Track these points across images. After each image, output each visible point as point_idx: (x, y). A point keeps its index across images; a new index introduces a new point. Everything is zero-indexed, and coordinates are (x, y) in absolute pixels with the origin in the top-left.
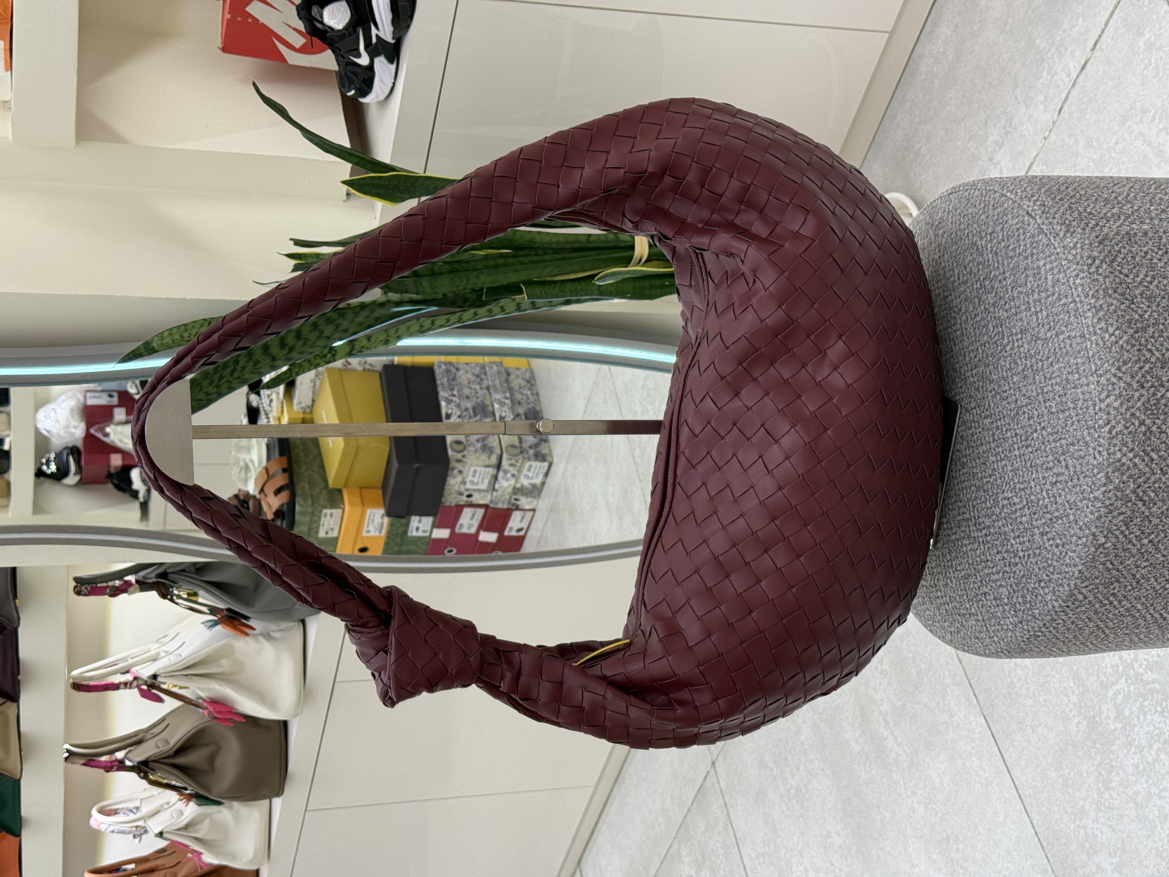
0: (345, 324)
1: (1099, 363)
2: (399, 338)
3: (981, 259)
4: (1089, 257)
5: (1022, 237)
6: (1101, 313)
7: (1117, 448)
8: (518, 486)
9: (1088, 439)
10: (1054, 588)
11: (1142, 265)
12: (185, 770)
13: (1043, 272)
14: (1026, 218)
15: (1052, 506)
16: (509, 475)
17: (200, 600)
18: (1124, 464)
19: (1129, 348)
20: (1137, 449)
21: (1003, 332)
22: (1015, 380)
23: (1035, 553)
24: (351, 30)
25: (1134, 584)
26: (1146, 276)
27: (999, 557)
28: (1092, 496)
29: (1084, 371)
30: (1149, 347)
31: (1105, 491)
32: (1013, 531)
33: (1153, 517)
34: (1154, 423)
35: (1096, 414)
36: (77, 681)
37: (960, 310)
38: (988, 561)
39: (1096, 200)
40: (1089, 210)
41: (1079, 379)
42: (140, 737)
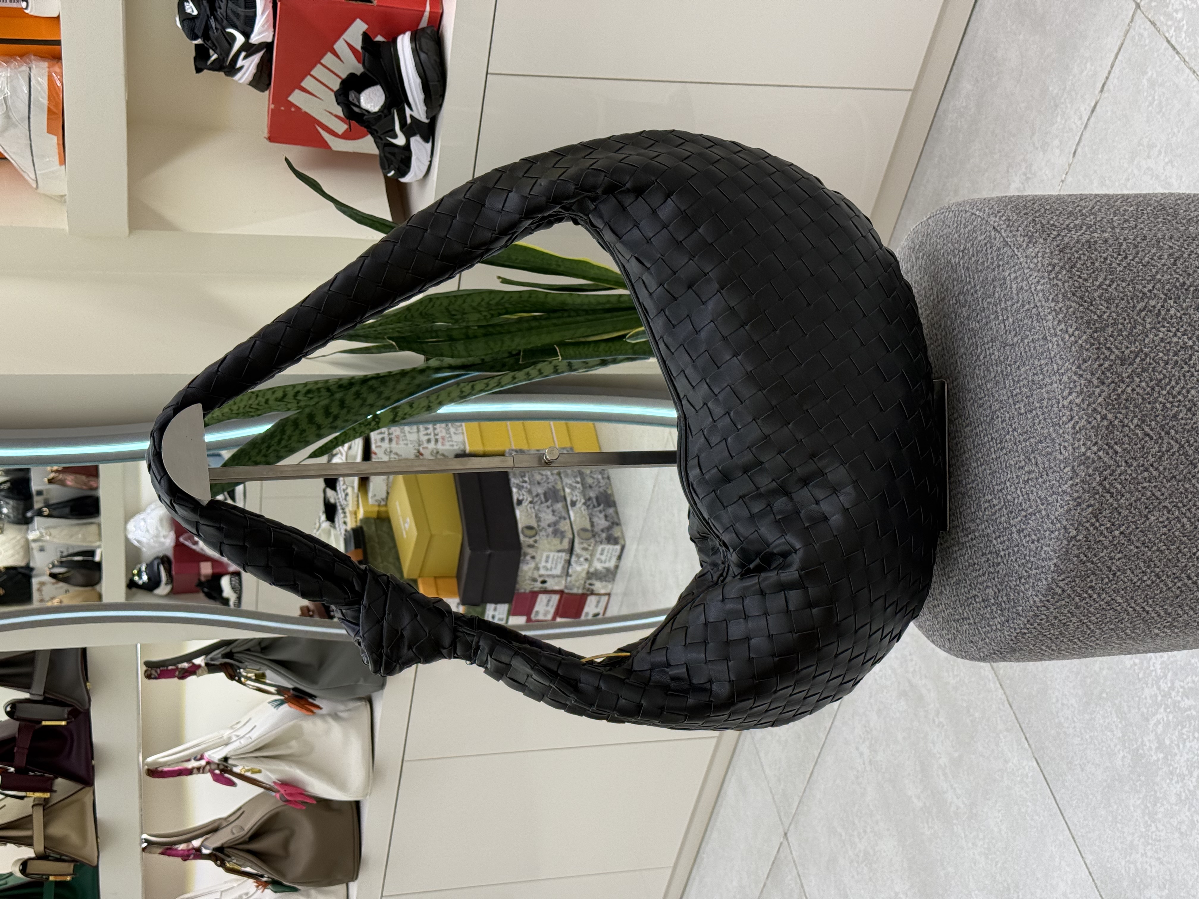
0: (387, 392)
1: (1060, 362)
2: (441, 404)
3: (955, 276)
4: (1049, 264)
5: (989, 251)
6: (1061, 316)
7: (1081, 443)
8: (592, 570)
9: (1054, 435)
10: (1033, 583)
11: (1101, 270)
12: (261, 857)
13: (1008, 282)
14: (993, 233)
15: (1026, 503)
16: (582, 559)
17: (268, 681)
18: (1089, 458)
19: (1088, 346)
20: (1100, 442)
21: (976, 342)
22: (989, 386)
23: (1014, 551)
24: (386, 111)
25: (1111, 576)
26: (1105, 279)
27: (984, 559)
28: (1060, 490)
29: (1048, 371)
30: (1108, 345)
31: (1072, 485)
32: (994, 532)
33: (1122, 508)
34: (1116, 417)
35: (1060, 411)
36: (152, 768)
37: (940, 326)
38: (975, 564)
39: (1061, 213)
40: (1052, 222)
41: (1043, 379)
42: (216, 825)
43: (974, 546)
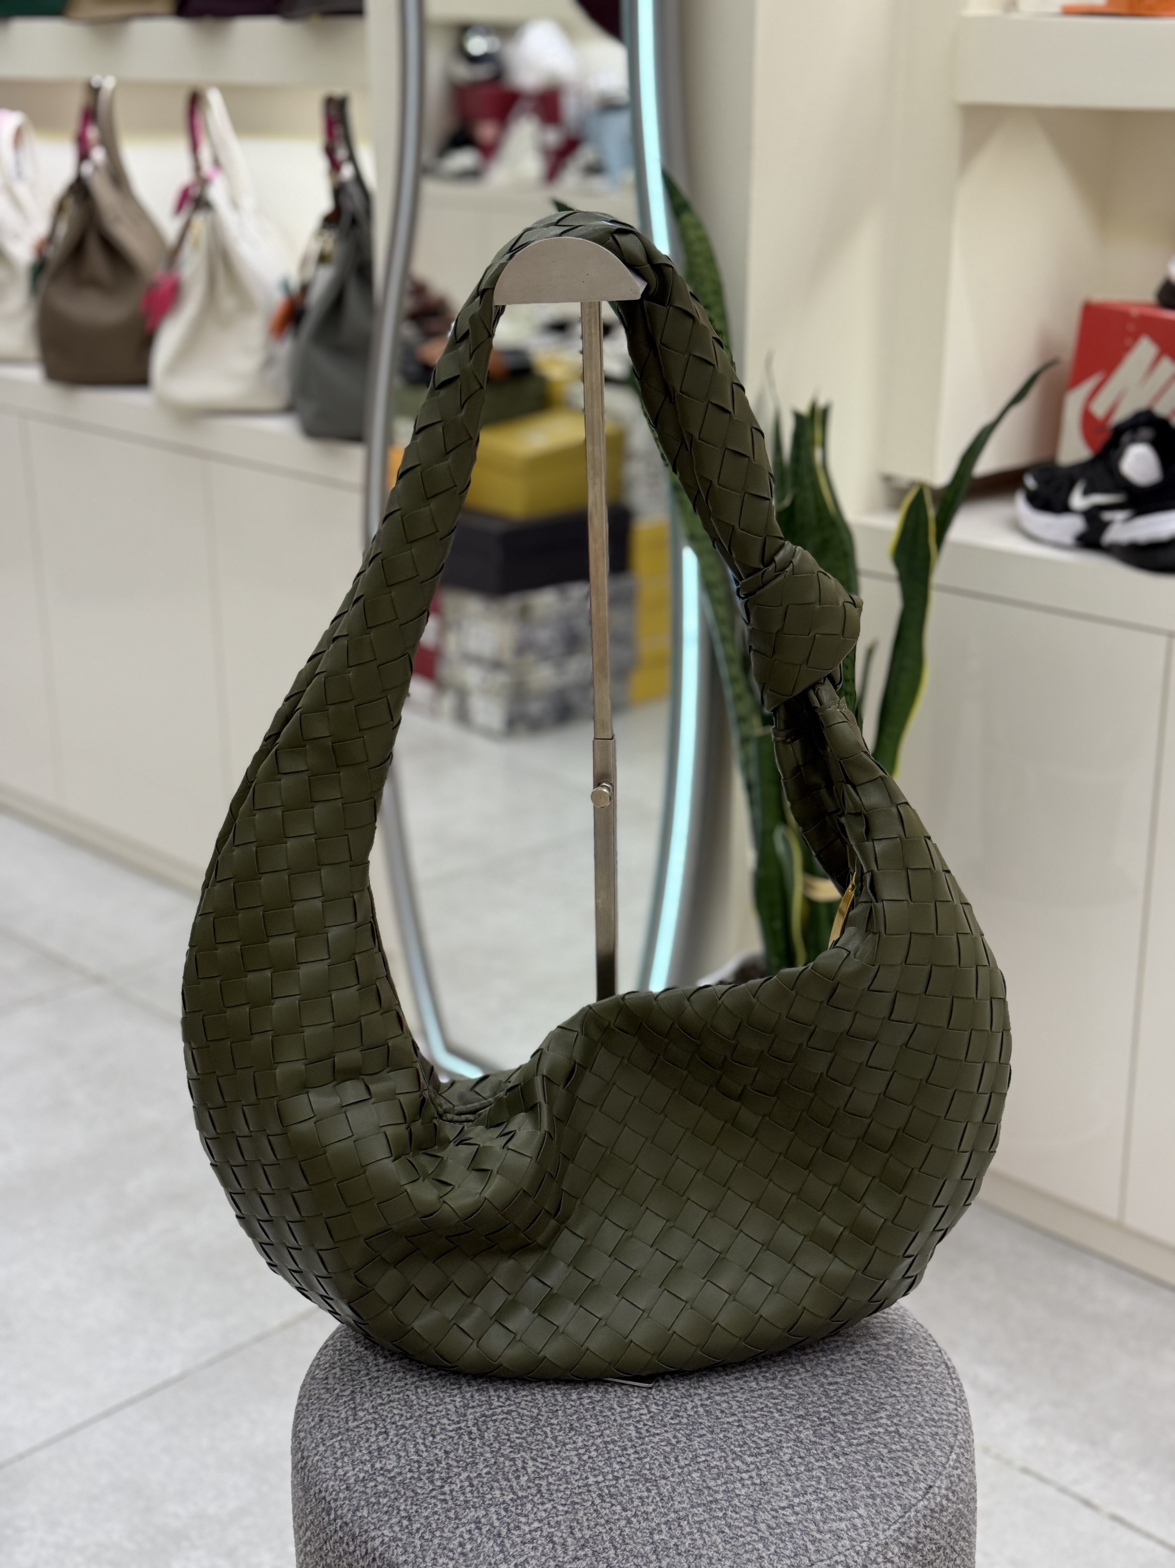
12: (78, 250)
13: (849, 1514)
24: (1121, 483)
36: (201, 96)
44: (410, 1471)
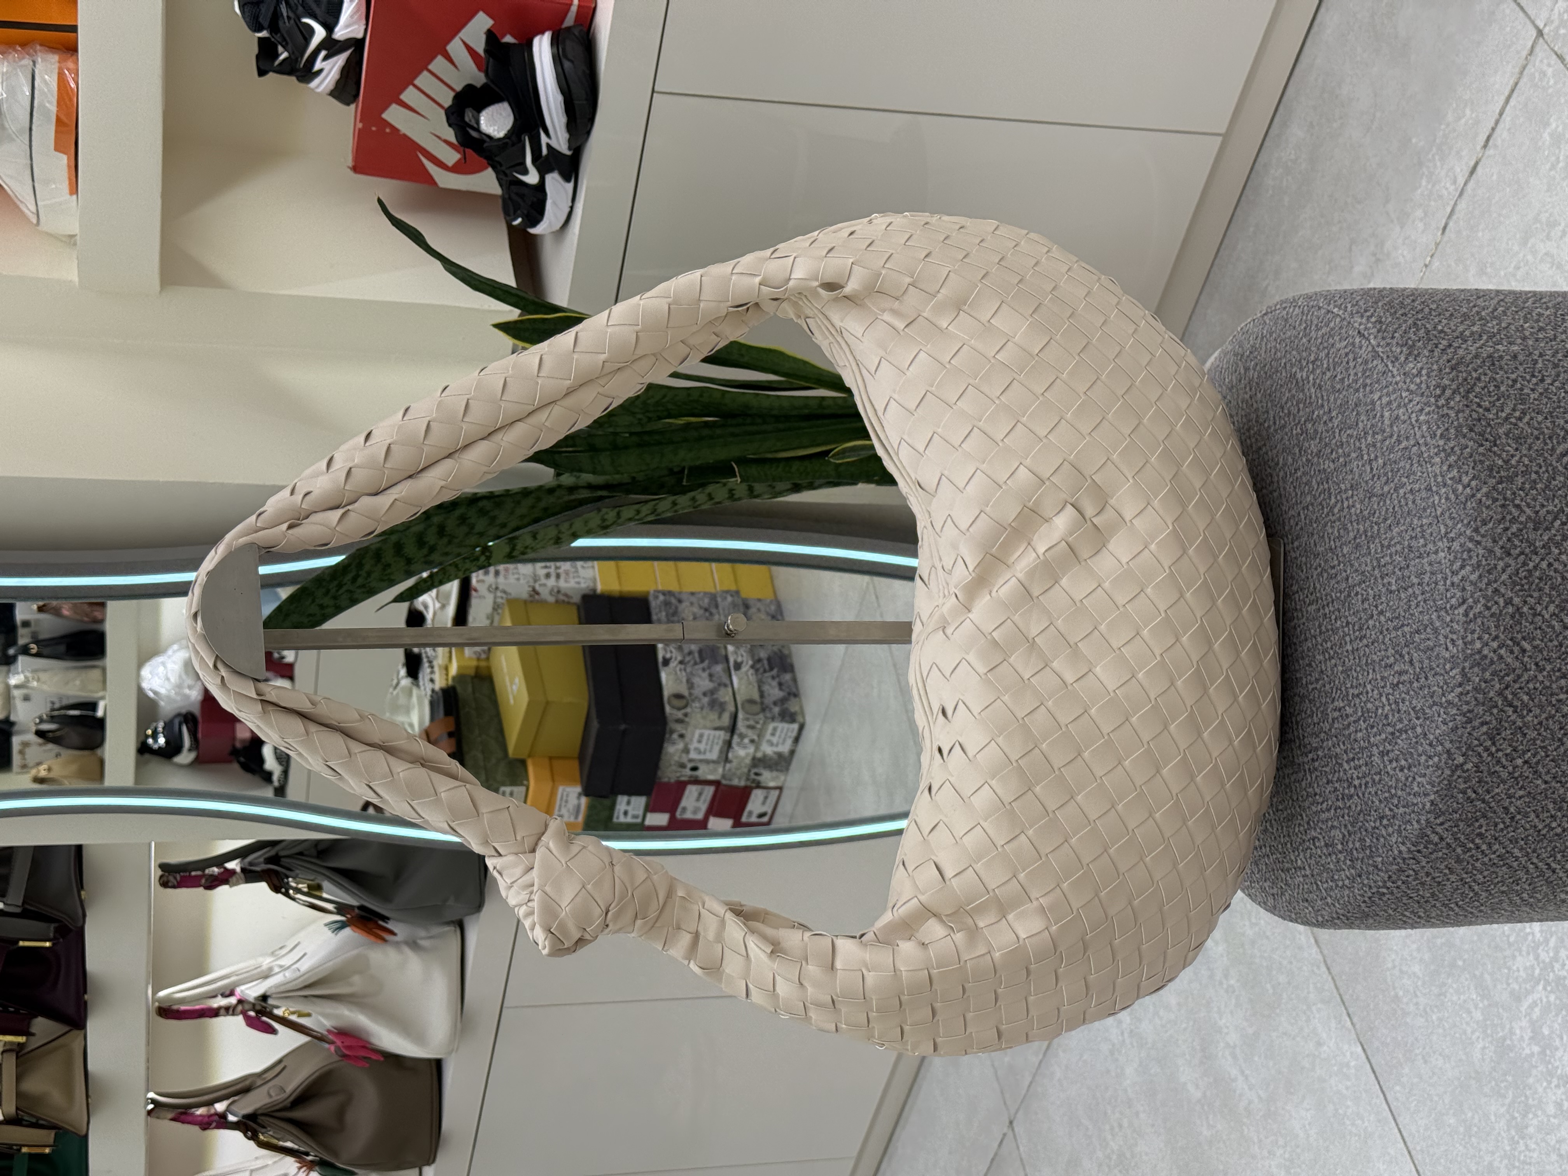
0: (502, 517)
1: (1450, 523)
2: (576, 536)
3: (1301, 396)
4: (1437, 386)
5: (1352, 364)
6: (1453, 458)
7: (1476, 636)
8: (759, 755)
9: (1438, 624)
10: (1400, 826)
11: (1509, 396)
12: (306, 1128)
13: (1378, 408)
14: (1357, 340)
15: (1393, 715)
16: (746, 741)
17: (325, 895)
18: (1486, 657)
19: (1489, 502)
20: (1502, 636)
21: (1329, 489)
22: (1345, 551)
23: (1374, 781)
24: (514, 138)
25: (1508, 821)
26: (1514, 410)
27: (1329, 788)
28: (1444, 699)
29: (1431, 534)
30: (1517, 502)
31: (1461, 694)
32: (1346, 752)
33: (1528, 728)
34: (1525, 602)
35: (1447, 590)
36: (164, 1005)
37: (1277, 464)
38: (1316, 794)
39: (1452, 315)
40: (1440, 328)
41: (1425, 545)
42: (247, 1083)
43: (1316, 769)
44: (1343, 817)
